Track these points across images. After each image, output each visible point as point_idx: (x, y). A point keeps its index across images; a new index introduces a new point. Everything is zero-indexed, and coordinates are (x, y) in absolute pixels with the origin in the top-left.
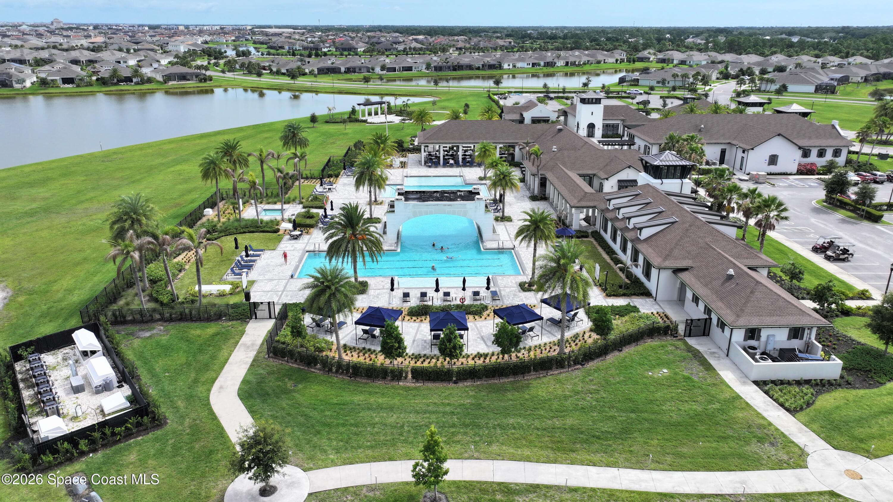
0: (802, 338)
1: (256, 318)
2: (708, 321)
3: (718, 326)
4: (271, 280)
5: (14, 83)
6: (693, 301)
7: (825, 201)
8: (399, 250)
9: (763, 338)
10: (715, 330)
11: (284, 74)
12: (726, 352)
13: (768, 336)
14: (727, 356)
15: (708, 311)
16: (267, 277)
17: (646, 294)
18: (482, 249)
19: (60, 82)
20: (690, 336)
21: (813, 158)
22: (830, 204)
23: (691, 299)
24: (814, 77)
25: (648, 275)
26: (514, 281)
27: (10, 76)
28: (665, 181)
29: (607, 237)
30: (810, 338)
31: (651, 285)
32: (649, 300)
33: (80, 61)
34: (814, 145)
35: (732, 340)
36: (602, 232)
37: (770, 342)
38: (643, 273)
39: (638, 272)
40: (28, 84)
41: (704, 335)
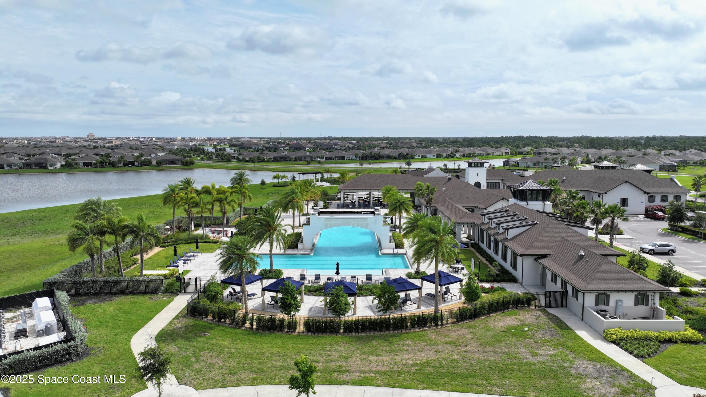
0: (647, 304)
1: (185, 292)
2: (565, 293)
3: (573, 296)
4: (204, 270)
5: (48, 165)
6: (552, 281)
7: (670, 229)
8: (312, 254)
9: (612, 302)
10: (571, 300)
11: (247, 161)
12: (581, 316)
13: (617, 302)
14: (582, 320)
15: (565, 284)
16: (201, 268)
17: (513, 280)
18: (380, 254)
19: (82, 165)
20: (550, 307)
21: (658, 202)
22: (673, 230)
23: (551, 280)
24: (658, 159)
25: (515, 266)
26: (403, 273)
27: (46, 160)
28: (530, 203)
29: (484, 246)
30: (654, 304)
31: (518, 274)
32: (515, 285)
33: (100, 154)
34: (657, 192)
35: (585, 305)
36: (480, 244)
37: (618, 306)
38: (511, 266)
39: (508, 266)
40: (58, 166)
41: (562, 306)
